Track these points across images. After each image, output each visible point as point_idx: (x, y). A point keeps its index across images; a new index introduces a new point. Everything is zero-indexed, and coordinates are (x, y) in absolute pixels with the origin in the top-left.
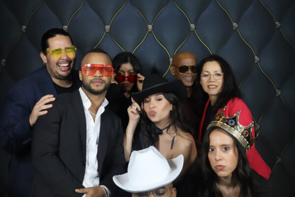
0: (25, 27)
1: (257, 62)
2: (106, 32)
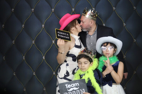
0: (13, 9)
1: (125, 26)
2: (52, 12)
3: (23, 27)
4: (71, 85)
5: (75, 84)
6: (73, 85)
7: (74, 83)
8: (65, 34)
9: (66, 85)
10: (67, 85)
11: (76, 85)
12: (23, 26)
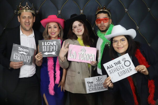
0: (16, 11)
1: (138, 29)
2: (59, 14)
5: (26, 50)
6: (24, 50)
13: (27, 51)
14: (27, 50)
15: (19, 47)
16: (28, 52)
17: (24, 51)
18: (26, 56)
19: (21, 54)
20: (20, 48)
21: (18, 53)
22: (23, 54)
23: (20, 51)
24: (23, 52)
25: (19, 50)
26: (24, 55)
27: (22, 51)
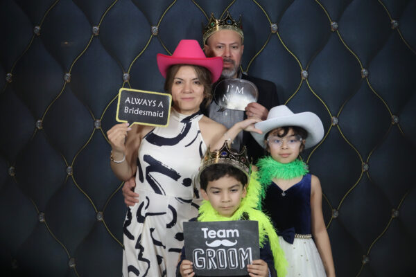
0: (38, 28)
1: (366, 77)
3: (68, 81)
4: (216, 231)
5: (228, 231)
6: (221, 234)
7: (226, 229)
8: (152, 104)
9: (205, 230)
10: (207, 229)
11: (230, 233)
12: (66, 78)
13: (235, 233)
14: (233, 232)
15: (203, 229)
16: (238, 235)
17: (224, 236)
18: (235, 249)
19: (215, 248)
20: (207, 232)
21: (205, 248)
22: (222, 246)
23: (210, 241)
24: (221, 239)
25: (206, 237)
26: (227, 248)
27: (217, 238)
